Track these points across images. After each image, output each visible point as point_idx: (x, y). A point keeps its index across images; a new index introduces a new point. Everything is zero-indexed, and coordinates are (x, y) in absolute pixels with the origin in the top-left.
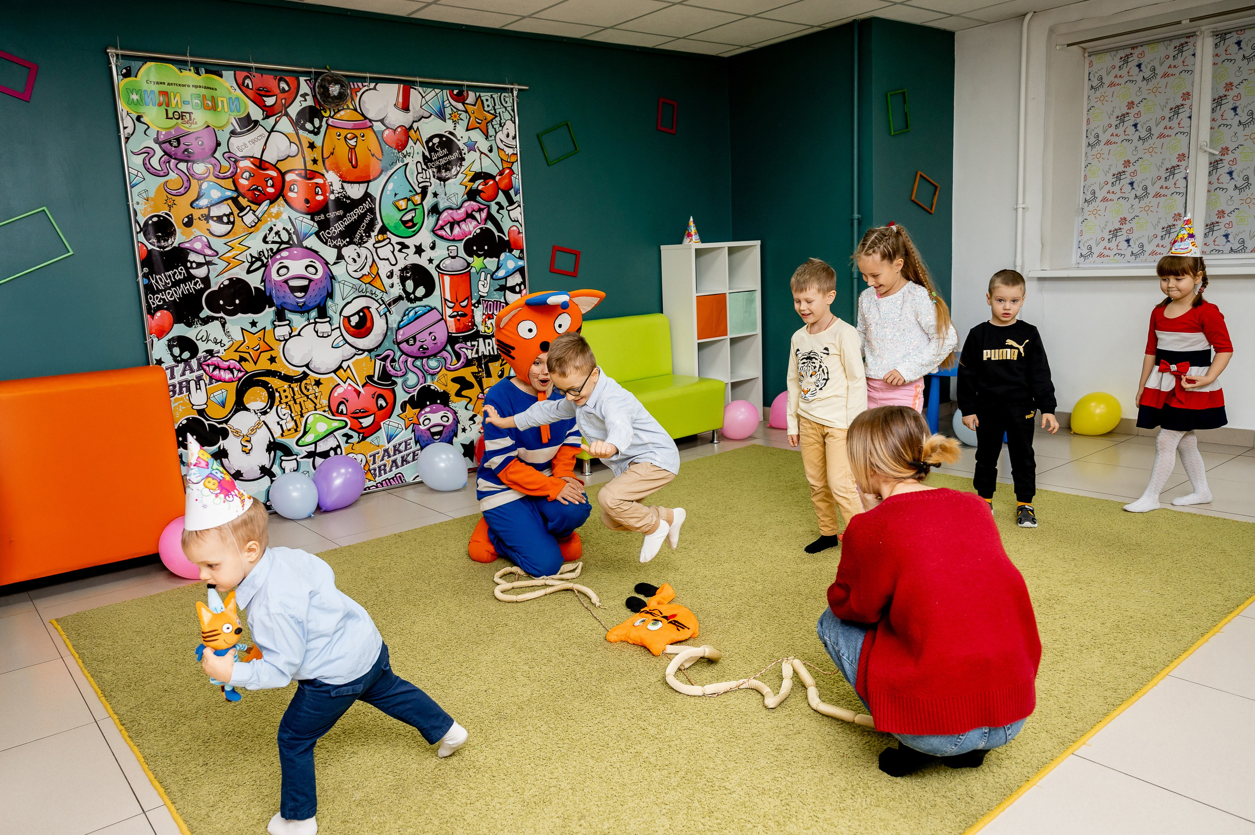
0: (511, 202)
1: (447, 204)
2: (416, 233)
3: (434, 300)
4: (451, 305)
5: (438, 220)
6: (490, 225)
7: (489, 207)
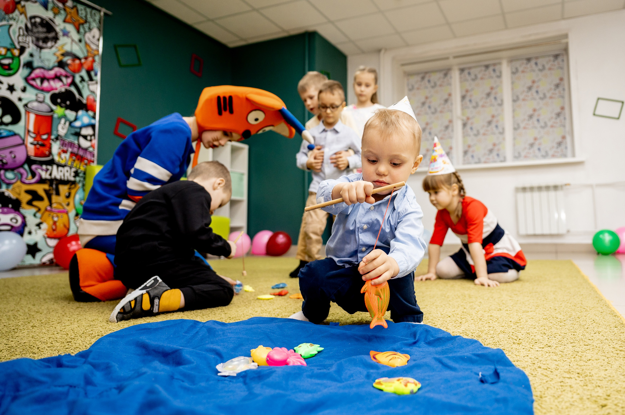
0: (91, 79)
1: (40, 64)
3: (19, 128)
4: (33, 135)
5: (30, 73)
6: (73, 89)
7: (74, 77)
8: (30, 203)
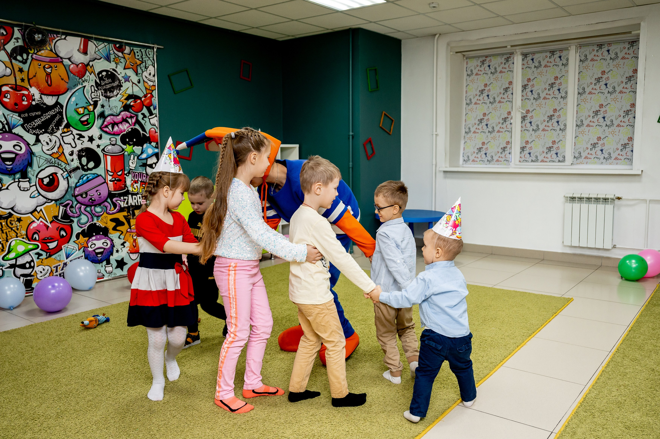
0: (151, 114)
1: (110, 112)
2: (89, 129)
3: (100, 170)
4: (111, 174)
5: (104, 121)
6: (137, 127)
7: (137, 116)
8: (114, 229)
